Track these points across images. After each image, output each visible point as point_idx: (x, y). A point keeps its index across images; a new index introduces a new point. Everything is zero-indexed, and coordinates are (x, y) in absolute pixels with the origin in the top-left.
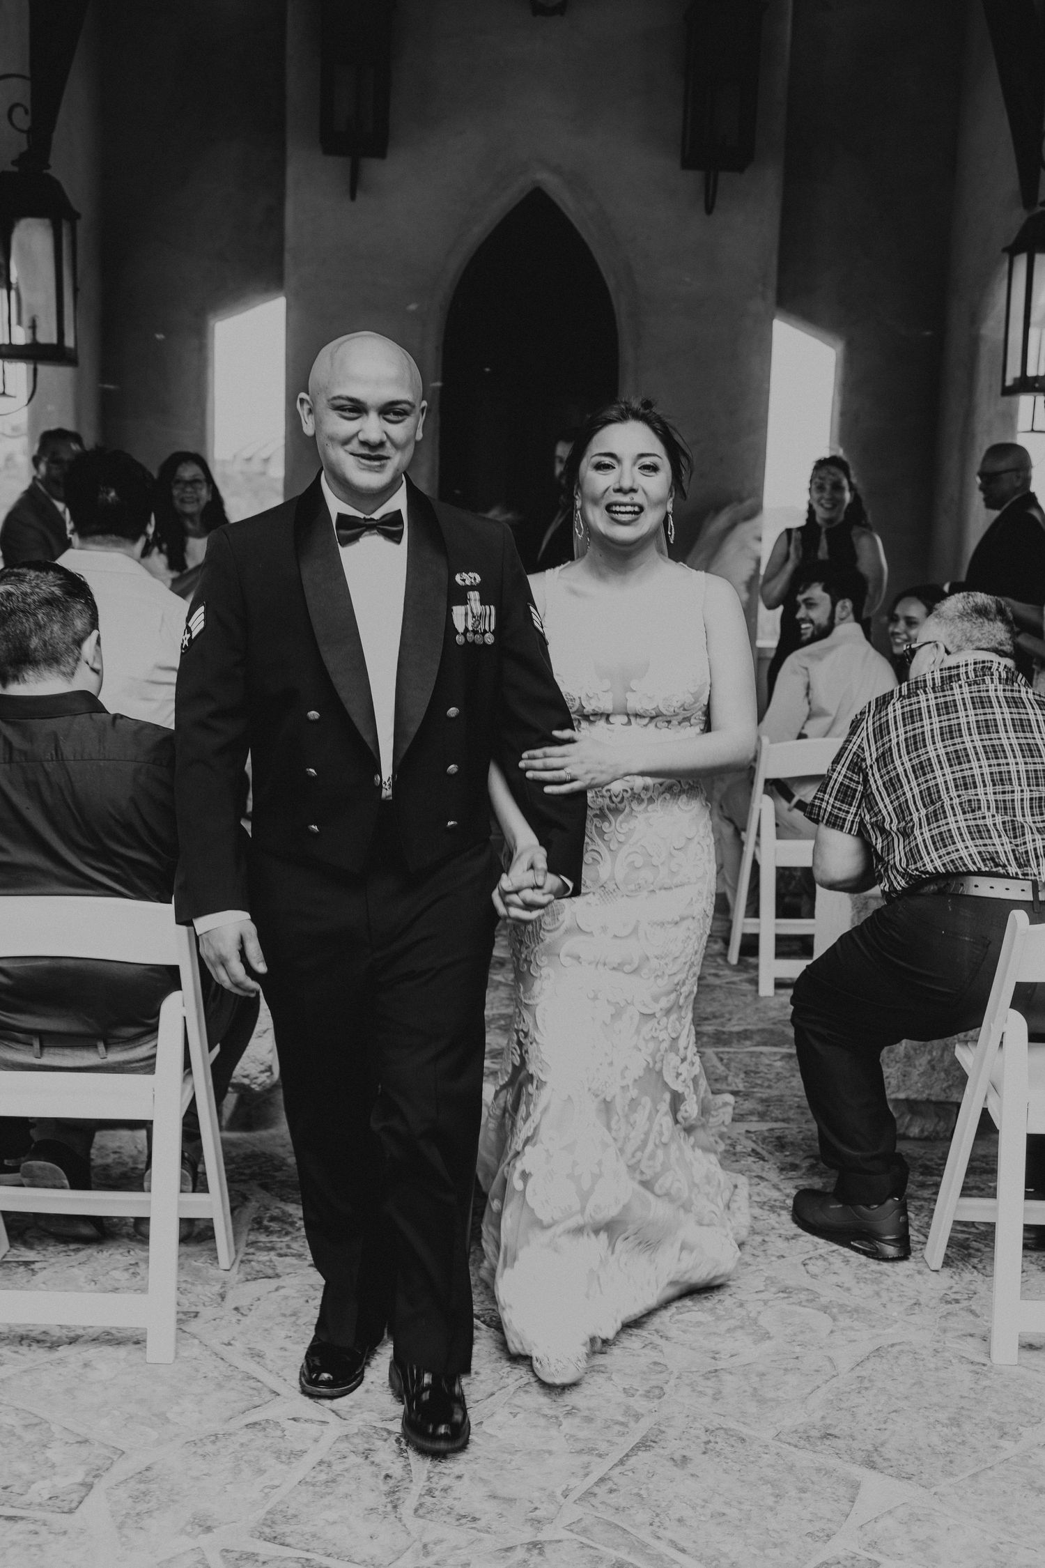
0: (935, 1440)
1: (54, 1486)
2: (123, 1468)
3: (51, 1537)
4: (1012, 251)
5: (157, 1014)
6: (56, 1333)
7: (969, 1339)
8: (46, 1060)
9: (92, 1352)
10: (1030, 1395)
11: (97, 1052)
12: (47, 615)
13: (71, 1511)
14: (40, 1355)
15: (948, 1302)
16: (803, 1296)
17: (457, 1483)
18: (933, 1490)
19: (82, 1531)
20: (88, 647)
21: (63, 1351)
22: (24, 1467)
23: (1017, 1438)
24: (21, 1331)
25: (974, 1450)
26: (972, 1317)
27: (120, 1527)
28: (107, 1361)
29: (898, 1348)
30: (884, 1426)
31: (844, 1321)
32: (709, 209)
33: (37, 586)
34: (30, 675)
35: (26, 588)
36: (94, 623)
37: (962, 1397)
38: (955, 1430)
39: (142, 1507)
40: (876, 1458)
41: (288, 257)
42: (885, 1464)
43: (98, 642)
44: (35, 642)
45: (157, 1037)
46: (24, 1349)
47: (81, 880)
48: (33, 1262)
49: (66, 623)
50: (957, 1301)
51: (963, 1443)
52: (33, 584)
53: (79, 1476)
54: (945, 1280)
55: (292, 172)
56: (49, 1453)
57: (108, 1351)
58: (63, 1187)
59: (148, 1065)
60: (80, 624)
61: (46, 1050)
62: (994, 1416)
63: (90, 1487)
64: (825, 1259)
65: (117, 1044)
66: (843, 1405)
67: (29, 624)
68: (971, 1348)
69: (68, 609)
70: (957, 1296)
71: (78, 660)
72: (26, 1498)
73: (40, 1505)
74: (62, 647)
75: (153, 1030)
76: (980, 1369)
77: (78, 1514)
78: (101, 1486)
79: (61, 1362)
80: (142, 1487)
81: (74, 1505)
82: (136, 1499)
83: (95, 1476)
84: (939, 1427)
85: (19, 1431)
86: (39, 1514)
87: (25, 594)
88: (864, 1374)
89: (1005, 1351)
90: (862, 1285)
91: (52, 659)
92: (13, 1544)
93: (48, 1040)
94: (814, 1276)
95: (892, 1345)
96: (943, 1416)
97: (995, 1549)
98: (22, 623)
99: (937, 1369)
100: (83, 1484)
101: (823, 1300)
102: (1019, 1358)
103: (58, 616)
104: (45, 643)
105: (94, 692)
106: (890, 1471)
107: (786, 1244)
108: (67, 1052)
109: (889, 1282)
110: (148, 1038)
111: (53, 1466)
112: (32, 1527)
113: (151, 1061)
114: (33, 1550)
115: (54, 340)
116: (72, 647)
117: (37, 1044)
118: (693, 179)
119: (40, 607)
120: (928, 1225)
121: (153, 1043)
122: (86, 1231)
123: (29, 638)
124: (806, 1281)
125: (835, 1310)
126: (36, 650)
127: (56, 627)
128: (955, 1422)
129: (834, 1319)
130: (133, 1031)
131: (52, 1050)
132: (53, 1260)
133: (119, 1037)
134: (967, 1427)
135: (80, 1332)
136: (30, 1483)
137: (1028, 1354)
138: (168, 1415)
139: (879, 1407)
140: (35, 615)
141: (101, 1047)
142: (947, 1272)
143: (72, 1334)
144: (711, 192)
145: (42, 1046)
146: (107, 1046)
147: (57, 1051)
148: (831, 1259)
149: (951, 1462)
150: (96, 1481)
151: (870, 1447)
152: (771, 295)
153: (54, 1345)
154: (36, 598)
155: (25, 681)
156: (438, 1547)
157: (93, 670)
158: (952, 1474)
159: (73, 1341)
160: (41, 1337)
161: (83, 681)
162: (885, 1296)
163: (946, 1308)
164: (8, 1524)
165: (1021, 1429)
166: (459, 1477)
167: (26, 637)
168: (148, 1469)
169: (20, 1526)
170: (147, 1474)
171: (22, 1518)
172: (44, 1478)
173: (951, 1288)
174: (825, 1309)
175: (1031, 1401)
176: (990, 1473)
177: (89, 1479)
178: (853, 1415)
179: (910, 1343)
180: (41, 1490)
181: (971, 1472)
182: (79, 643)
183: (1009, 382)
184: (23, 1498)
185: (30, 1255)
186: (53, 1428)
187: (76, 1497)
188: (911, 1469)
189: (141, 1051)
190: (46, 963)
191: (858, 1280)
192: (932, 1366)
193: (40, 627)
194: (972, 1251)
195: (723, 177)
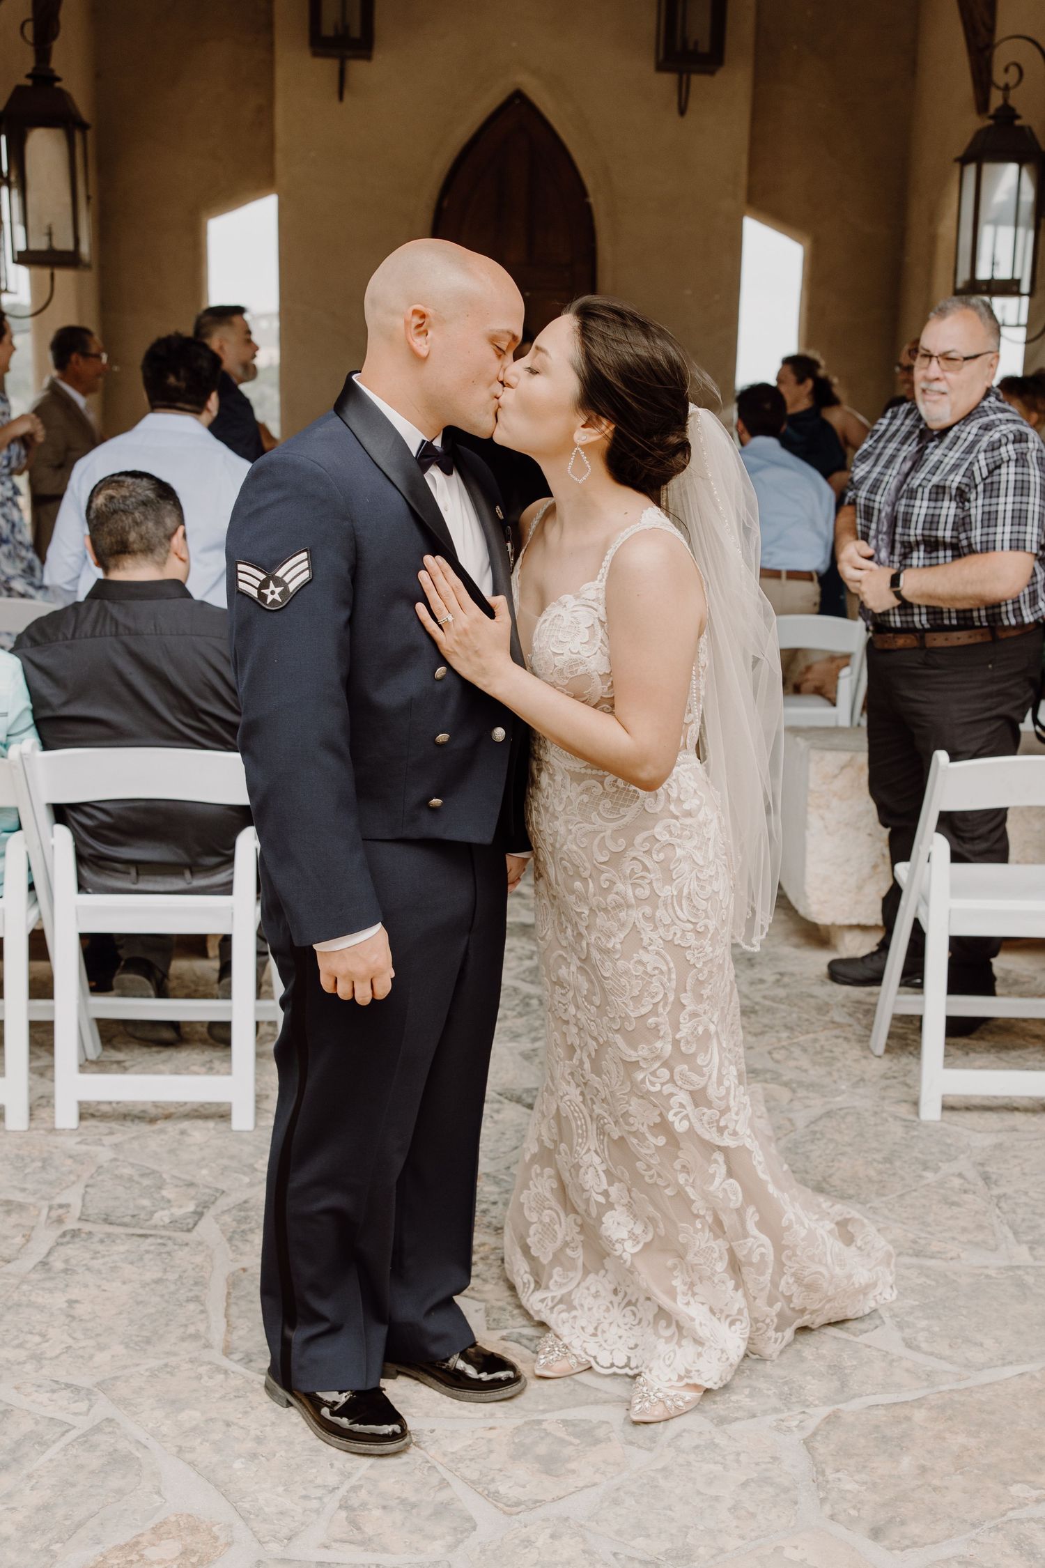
0: (872, 1173)
1: (172, 1214)
2: (223, 1203)
3: (176, 1247)
4: (964, 161)
5: (233, 846)
6: (153, 1111)
7: (903, 1104)
8: (140, 886)
9: (185, 1125)
10: (949, 1141)
11: (185, 879)
12: (143, 514)
13: (189, 1230)
14: (145, 1128)
15: (887, 1078)
16: (768, 1076)
17: (492, 1208)
18: (868, 1206)
19: (200, 1243)
20: (177, 540)
21: (160, 1125)
22: (146, 1202)
23: (936, 1170)
24: (123, 1110)
25: (903, 1179)
26: (905, 1089)
27: (230, 1240)
28: (199, 1132)
29: (845, 1111)
30: (831, 1164)
31: (801, 1093)
32: (682, 111)
33: (134, 490)
34: (128, 562)
35: (124, 492)
36: (181, 521)
37: (895, 1144)
38: (888, 1165)
39: (244, 1227)
40: (824, 1185)
41: (279, 157)
42: (832, 1189)
43: (184, 536)
44: (133, 536)
45: (233, 866)
46: (129, 1123)
47: (174, 734)
48: (124, 1061)
49: (159, 522)
50: (895, 1077)
51: (894, 1174)
52: (131, 488)
53: (191, 1207)
54: (884, 1064)
55: (282, 74)
56: (164, 1193)
57: (200, 1123)
58: (149, 997)
59: (226, 889)
60: (170, 522)
61: (141, 878)
62: (920, 1155)
63: (201, 1215)
64: (787, 1049)
65: (200, 872)
66: (799, 1151)
67: (128, 521)
68: (904, 1110)
69: (158, 509)
70: (896, 1074)
71: (168, 551)
72: (153, 1222)
73: (164, 1226)
74: (155, 540)
75: (230, 860)
76: (909, 1125)
77: (194, 1233)
78: (209, 1214)
79: (162, 1131)
80: (242, 1214)
81: (190, 1226)
82: (239, 1222)
83: (204, 1207)
84: (875, 1164)
85: (136, 1178)
86: (164, 1233)
87: (125, 498)
88: (816, 1129)
89: (931, 1111)
90: (817, 1067)
91: (148, 549)
92: (147, 1252)
93: (144, 868)
94: (777, 1062)
95: (840, 1109)
96: (878, 1156)
97: (914, 1242)
98: (122, 521)
99: (876, 1125)
100: (195, 1212)
101: (785, 1078)
102: (942, 1116)
103: (151, 515)
104: (142, 537)
105: (182, 579)
106: (835, 1193)
107: (754, 1039)
108: (159, 878)
109: (839, 1065)
110: (226, 866)
111: (169, 1201)
112: (160, 1241)
113: (228, 887)
114: (164, 1256)
115: (70, 246)
116: (163, 541)
117: (133, 871)
118: (668, 81)
119: (136, 508)
120: (872, 1023)
121: (229, 871)
122: (168, 1035)
123: (128, 533)
124: (770, 1065)
125: (794, 1085)
126: (134, 542)
127: (150, 524)
128: (888, 1160)
129: (794, 1091)
130: (213, 860)
131: (146, 878)
132: (140, 1060)
133: (202, 866)
134: (898, 1164)
135: (172, 1110)
136: (152, 1213)
137: (948, 1114)
138: (256, 1166)
139: (828, 1152)
140: (133, 514)
141: (188, 874)
142: (888, 1057)
143: (166, 1112)
144: (683, 96)
145: (138, 874)
146: (192, 873)
147: (150, 878)
148: (792, 1049)
149: (884, 1187)
150: (205, 1210)
151: (820, 1178)
152: (742, 194)
153: (153, 1120)
154: (133, 500)
155: (124, 568)
156: (482, 1248)
157: (181, 559)
158: (883, 1195)
159: (168, 1117)
160: (141, 1115)
161: (172, 571)
162: (836, 1075)
163: (884, 1083)
164: (141, 1240)
165: (940, 1164)
166: (495, 1203)
167: (124, 532)
168: (245, 1202)
169: (150, 1240)
170: (246, 1205)
171: (151, 1235)
172: (163, 1209)
173: (890, 1068)
174: (786, 1084)
175: (949, 1145)
176: (915, 1194)
177: (200, 1209)
178: (808, 1157)
179: (854, 1107)
180: (163, 1216)
181: (898, 1193)
182: (169, 537)
183: (960, 285)
184: (148, 1223)
185: (120, 1056)
186: (165, 1176)
187: (191, 1221)
188: (851, 1192)
189: (220, 878)
190: (143, 804)
191: (814, 1063)
192: (872, 1123)
193: (137, 523)
194: (909, 1042)
195: (697, 80)
